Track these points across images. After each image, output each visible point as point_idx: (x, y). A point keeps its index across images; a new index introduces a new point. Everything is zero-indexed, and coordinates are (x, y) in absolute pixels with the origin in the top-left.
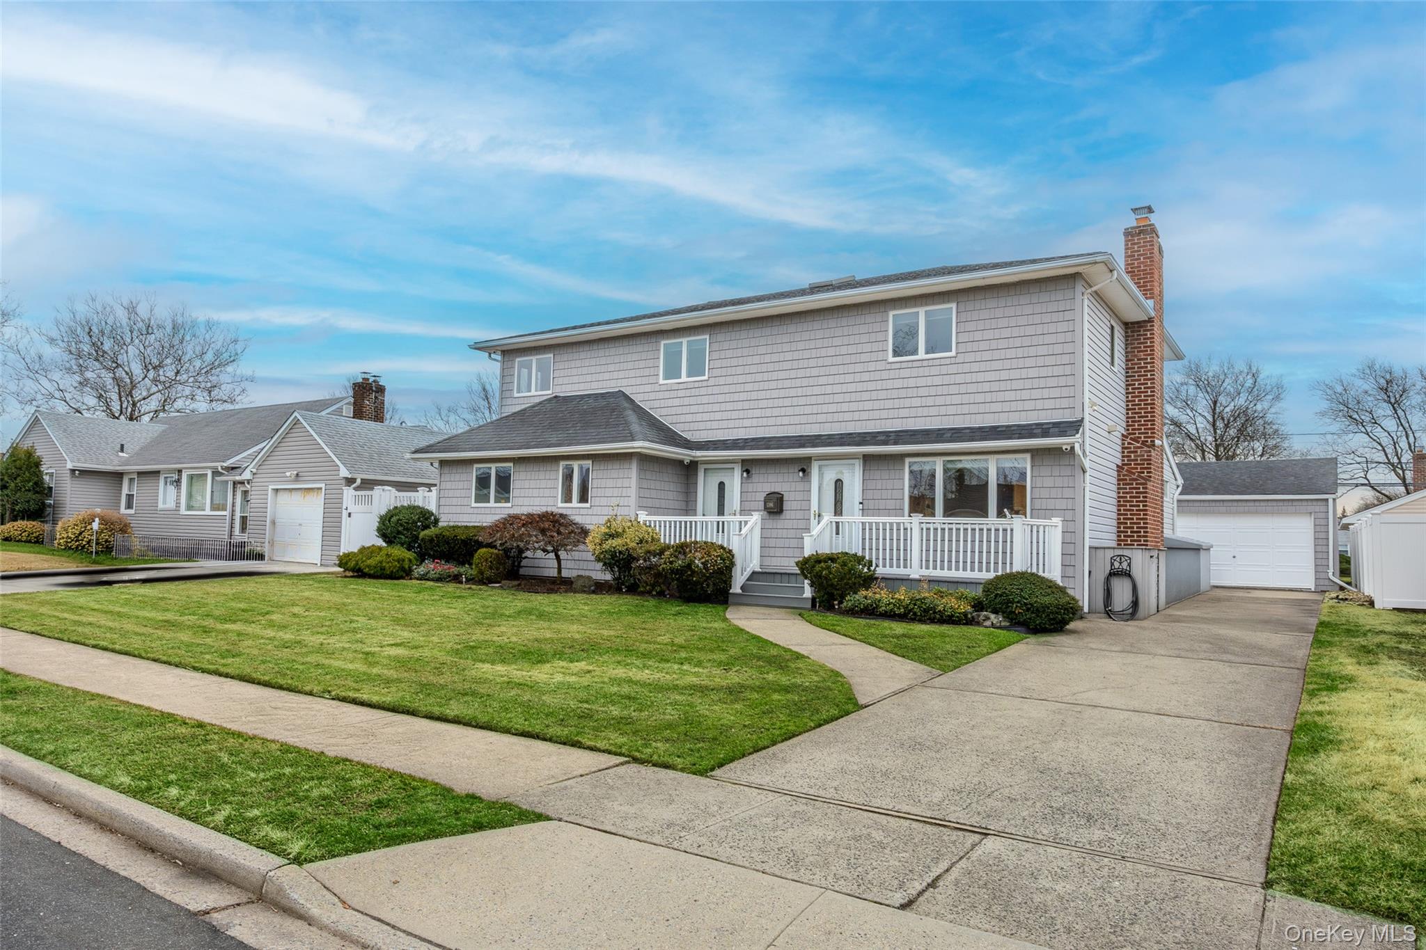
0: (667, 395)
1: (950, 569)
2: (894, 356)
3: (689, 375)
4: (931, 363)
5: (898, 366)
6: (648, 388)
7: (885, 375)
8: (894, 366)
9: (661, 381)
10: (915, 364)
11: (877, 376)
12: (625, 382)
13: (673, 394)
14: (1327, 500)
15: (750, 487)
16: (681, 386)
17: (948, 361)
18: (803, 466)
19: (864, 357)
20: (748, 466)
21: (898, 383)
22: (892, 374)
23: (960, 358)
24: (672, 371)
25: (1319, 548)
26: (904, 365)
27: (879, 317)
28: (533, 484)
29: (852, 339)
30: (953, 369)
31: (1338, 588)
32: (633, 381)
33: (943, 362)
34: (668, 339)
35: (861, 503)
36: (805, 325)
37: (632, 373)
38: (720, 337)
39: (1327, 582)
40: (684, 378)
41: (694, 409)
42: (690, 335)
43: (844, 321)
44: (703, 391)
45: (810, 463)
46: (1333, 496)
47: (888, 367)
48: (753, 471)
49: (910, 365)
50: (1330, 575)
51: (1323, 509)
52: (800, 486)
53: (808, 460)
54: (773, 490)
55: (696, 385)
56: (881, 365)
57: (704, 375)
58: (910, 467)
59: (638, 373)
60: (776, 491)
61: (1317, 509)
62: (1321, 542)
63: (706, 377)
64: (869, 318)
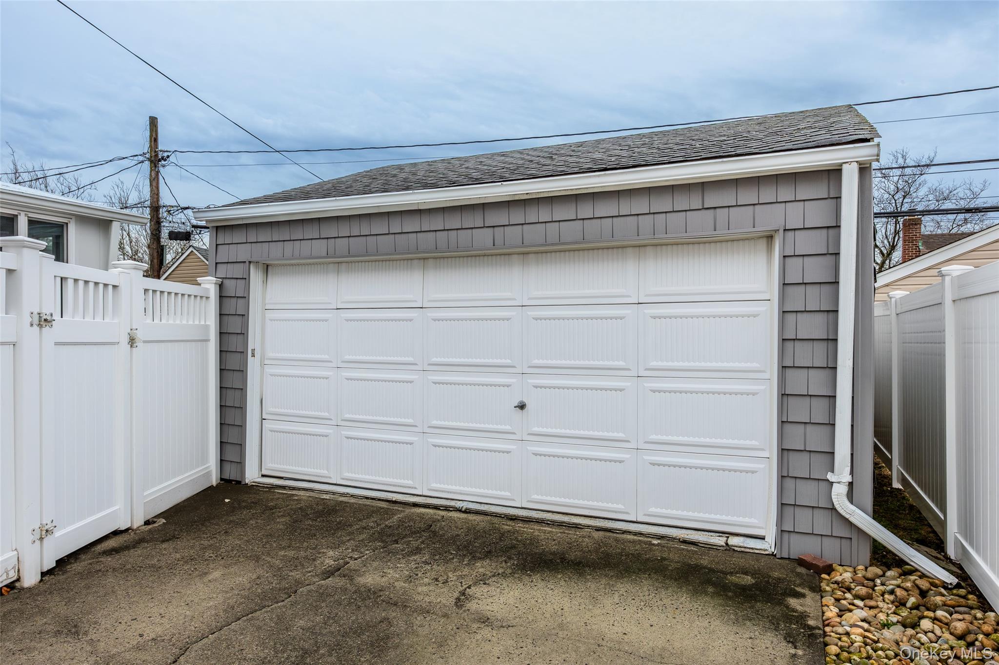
14: (834, 174)
25: (798, 382)
31: (865, 553)
39: (822, 522)
46: (862, 152)
50: (839, 493)
51: (817, 214)
61: (794, 216)
62: (804, 355)
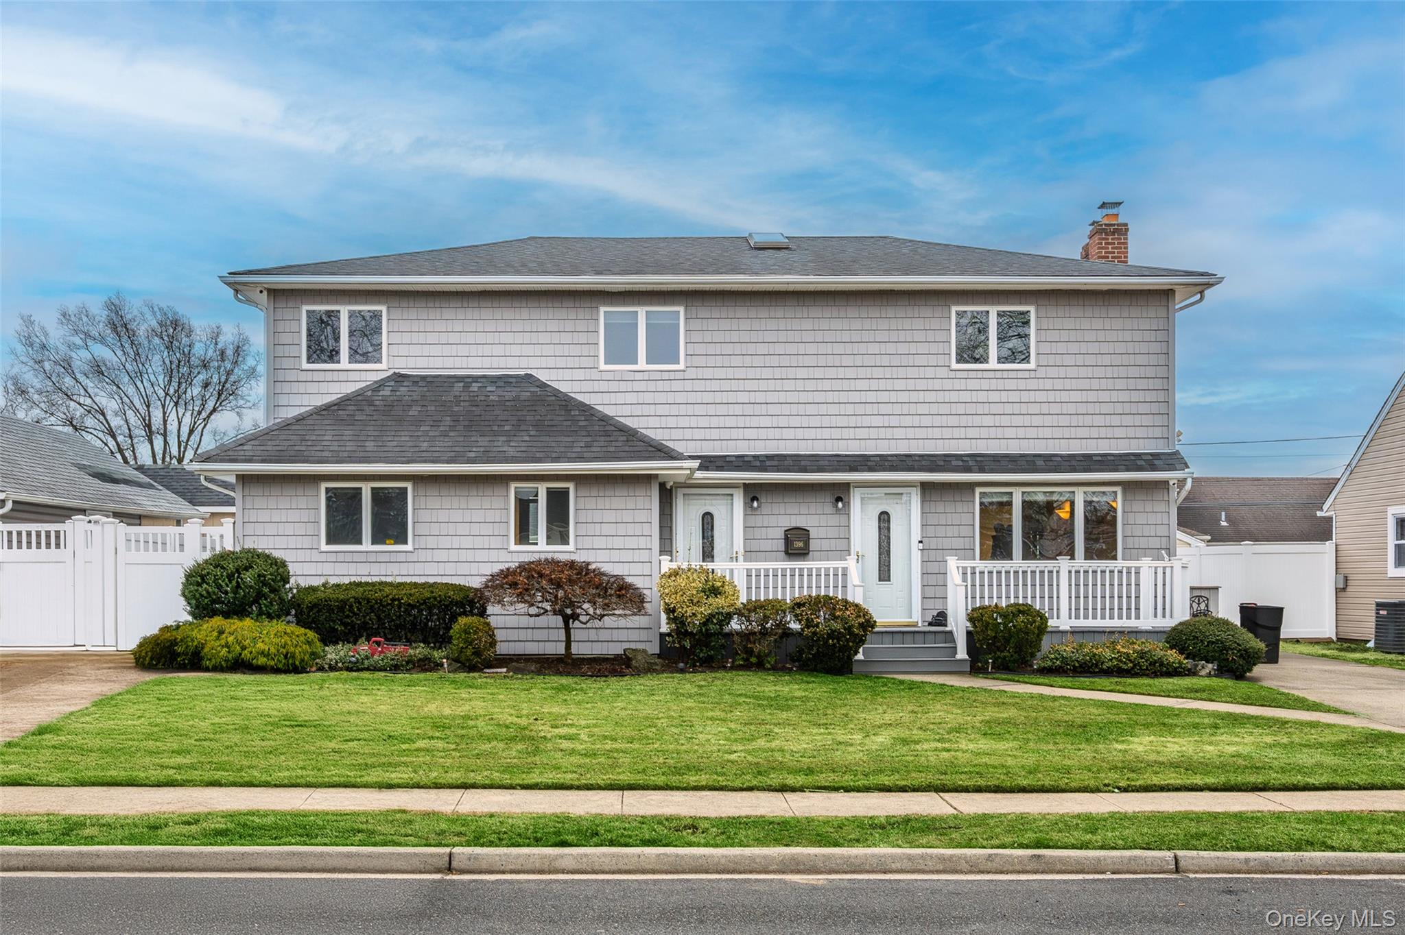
0: (614, 386)
1: (1095, 617)
2: (958, 362)
3: (649, 361)
4: (1005, 375)
5: (965, 375)
6: (579, 374)
7: (948, 384)
8: (959, 375)
9: (603, 367)
10: (986, 375)
11: (937, 384)
12: (534, 362)
13: (623, 386)
15: (758, 520)
16: (639, 376)
17: (1026, 375)
18: (839, 494)
19: (920, 360)
20: (753, 493)
21: (965, 396)
22: (957, 384)
23: (1041, 372)
24: (621, 350)
26: (972, 374)
27: (938, 312)
28: (456, 516)
29: (902, 336)
30: (1033, 384)
32: (551, 362)
33: (1020, 375)
34: (612, 304)
35: (921, 542)
36: (835, 310)
37: (548, 350)
38: (703, 312)
40: (642, 364)
41: (661, 410)
42: (651, 304)
43: (891, 312)
44: (676, 386)
45: (848, 491)
47: (952, 375)
48: (763, 500)
49: (980, 375)
52: (834, 520)
53: (846, 486)
54: (794, 525)
55: (665, 376)
56: (942, 372)
57: (678, 363)
58: (980, 498)
59: (559, 350)
60: (798, 525)
63: (681, 366)
64: (926, 311)
